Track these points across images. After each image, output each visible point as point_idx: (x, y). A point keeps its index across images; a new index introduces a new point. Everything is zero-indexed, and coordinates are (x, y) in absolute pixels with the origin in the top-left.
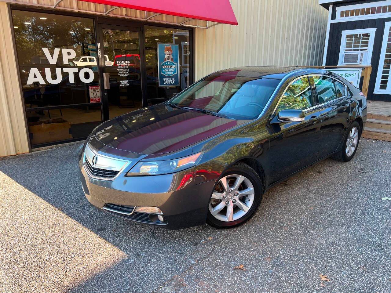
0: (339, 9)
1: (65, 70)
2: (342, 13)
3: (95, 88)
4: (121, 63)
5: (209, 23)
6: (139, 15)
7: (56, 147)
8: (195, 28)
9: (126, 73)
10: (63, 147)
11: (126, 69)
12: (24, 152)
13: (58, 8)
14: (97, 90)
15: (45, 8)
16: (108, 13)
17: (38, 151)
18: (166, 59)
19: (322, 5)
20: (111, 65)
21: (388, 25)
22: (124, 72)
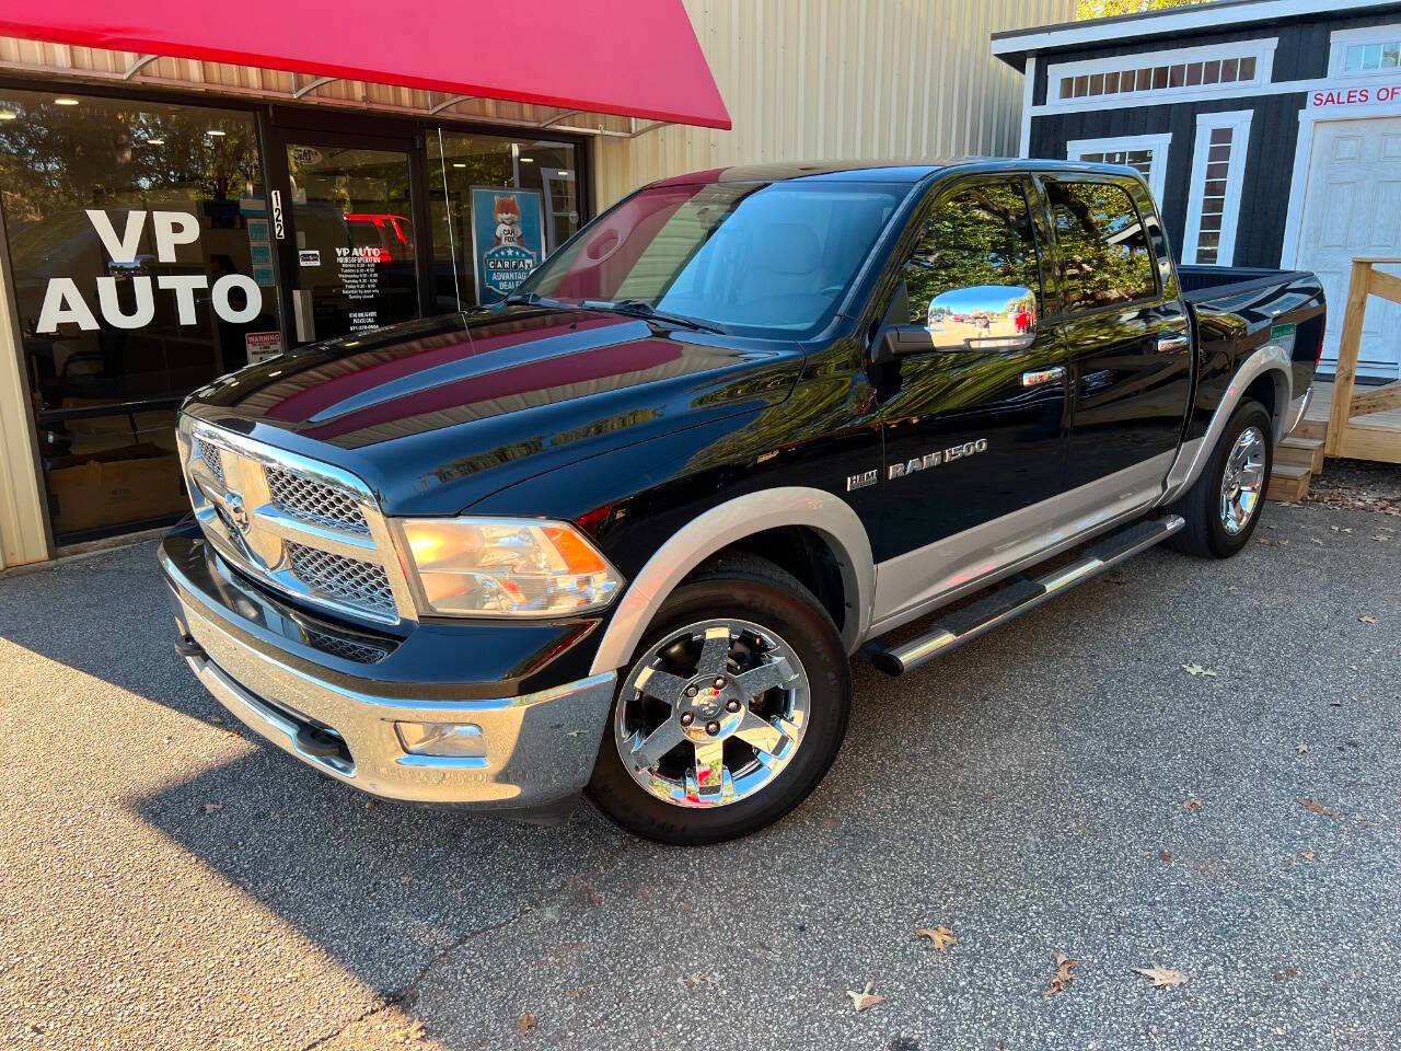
0: (1057, 72)
1: (165, 282)
2: (1067, 85)
3: (265, 338)
4: (350, 255)
5: (639, 124)
6: (406, 100)
7: (138, 539)
8: (593, 136)
9: (368, 289)
11: (368, 274)
12: (29, 560)
13: (139, 79)
14: (273, 347)
15: (95, 79)
16: (306, 94)
17: (76, 553)
18: (500, 239)
19: (1004, 57)
20: (318, 263)
21: (1206, 124)
22: (362, 286)
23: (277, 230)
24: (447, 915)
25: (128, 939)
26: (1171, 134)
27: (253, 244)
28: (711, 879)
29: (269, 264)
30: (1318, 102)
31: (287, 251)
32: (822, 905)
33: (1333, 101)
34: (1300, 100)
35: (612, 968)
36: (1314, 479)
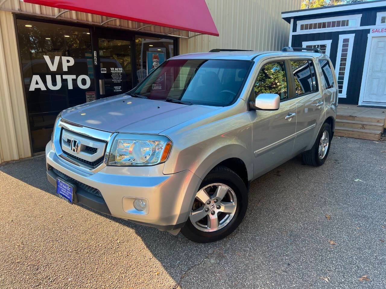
0: (299, 23)
1: (65, 77)
2: (302, 26)
3: (91, 93)
4: (114, 70)
5: (191, 34)
6: (130, 25)
8: (179, 38)
9: (119, 80)
11: (119, 75)
12: (26, 157)
13: (59, 18)
14: (93, 96)
15: (47, 18)
16: (104, 24)
17: (39, 155)
18: (154, 66)
19: (284, 19)
20: (106, 72)
21: (342, 37)
22: (118, 79)
23: (95, 62)
24: (182, 261)
25: (88, 270)
26: (332, 40)
27: (88, 66)
28: (256, 250)
29: (92, 72)
30: (373, 32)
31: (97, 69)
32: (292, 257)
33: (377, 31)
34: (368, 31)
35: (237, 277)
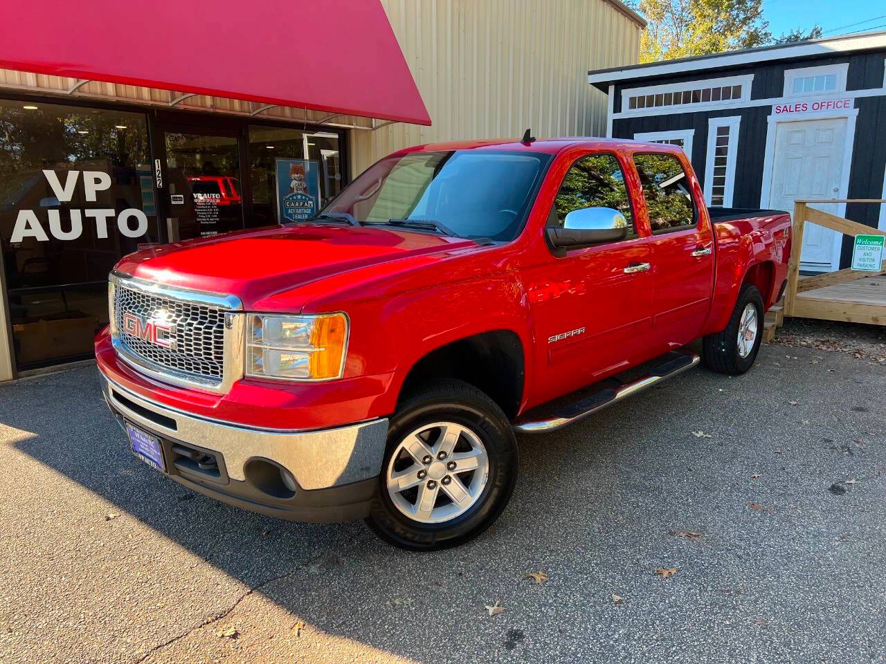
0: (627, 94)
1: (89, 213)
2: (632, 100)
3: (148, 247)
4: (202, 198)
5: (377, 122)
6: (237, 107)
7: (68, 367)
8: (350, 129)
9: (213, 218)
10: (84, 367)
11: (213, 209)
13: (77, 94)
15: (51, 94)
16: (177, 103)
17: (30, 376)
18: (293, 189)
19: (595, 85)
20: (183, 202)
21: (714, 124)
22: (209, 216)
23: (158, 183)
24: (253, 571)
25: (63, 587)
26: (694, 130)
27: (143, 191)
29: (151, 202)
30: (778, 111)
31: (163, 195)
32: (473, 562)
33: (787, 110)
34: (768, 110)
36: (778, 329)
